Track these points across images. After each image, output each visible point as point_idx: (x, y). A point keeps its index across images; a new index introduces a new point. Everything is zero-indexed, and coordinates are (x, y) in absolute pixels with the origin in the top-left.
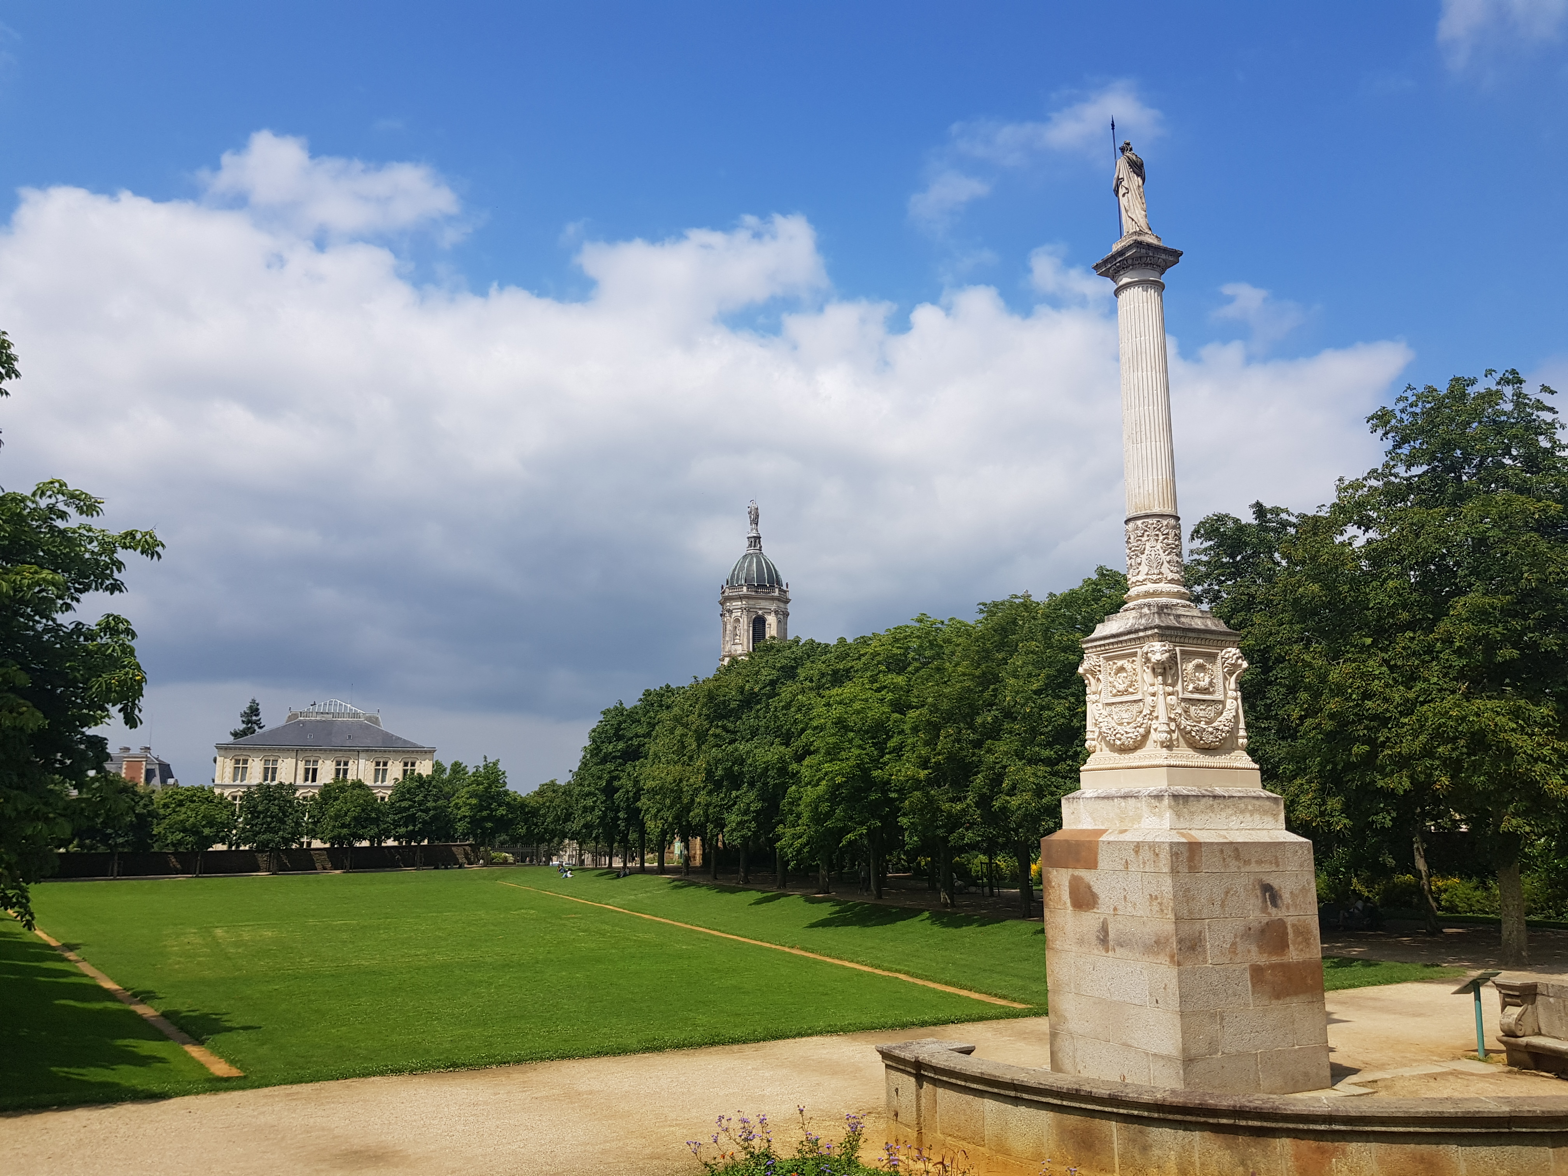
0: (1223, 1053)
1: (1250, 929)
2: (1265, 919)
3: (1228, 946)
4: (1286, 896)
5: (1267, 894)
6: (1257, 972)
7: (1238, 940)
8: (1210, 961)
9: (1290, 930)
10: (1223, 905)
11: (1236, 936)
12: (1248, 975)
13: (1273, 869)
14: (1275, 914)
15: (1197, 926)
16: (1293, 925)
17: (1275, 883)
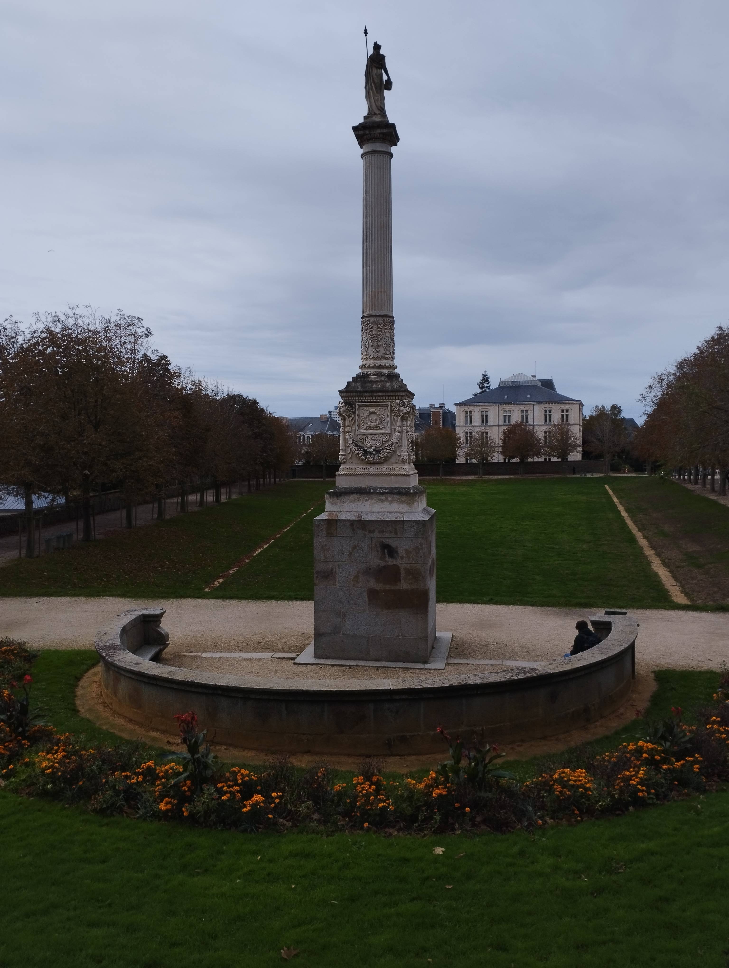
0: (343, 634)
1: (370, 569)
2: (382, 564)
3: (352, 577)
4: (402, 552)
5: (386, 551)
6: (373, 594)
7: (360, 574)
8: (338, 585)
9: (403, 572)
10: (350, 555)
11: (358, 573)
12: (365, 595)
13: (393, 536)
14: (390, 561)
15: (331, 566)
16: (405, 569)
17: (392, 543)
